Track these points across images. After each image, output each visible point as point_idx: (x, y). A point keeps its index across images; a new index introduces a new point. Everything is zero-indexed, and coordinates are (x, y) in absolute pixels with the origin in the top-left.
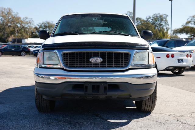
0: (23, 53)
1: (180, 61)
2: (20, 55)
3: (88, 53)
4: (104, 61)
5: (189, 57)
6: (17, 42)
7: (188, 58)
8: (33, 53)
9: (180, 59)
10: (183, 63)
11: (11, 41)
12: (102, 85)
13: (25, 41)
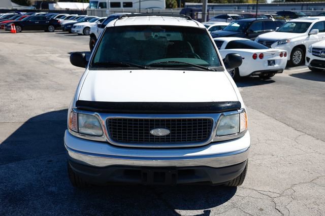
0: (51, 28)
1: (271, 63)
2: (47, 31)
3: (146, 120)
4: (172, 133)
5: (283, 56)
6: (42, 8)
7: (282, 58)
8: (65, 28)
9: (271, 60)
10: (275, 66)
11: (34, 4)
12: (170, 172)
13: (53, 6)
